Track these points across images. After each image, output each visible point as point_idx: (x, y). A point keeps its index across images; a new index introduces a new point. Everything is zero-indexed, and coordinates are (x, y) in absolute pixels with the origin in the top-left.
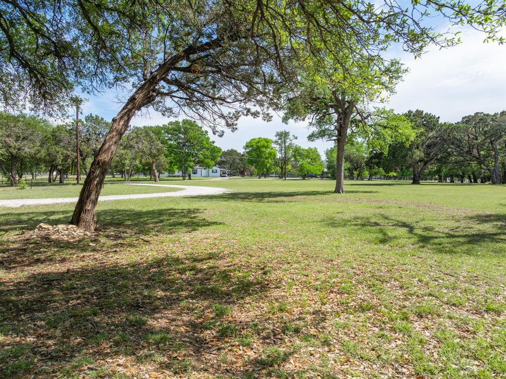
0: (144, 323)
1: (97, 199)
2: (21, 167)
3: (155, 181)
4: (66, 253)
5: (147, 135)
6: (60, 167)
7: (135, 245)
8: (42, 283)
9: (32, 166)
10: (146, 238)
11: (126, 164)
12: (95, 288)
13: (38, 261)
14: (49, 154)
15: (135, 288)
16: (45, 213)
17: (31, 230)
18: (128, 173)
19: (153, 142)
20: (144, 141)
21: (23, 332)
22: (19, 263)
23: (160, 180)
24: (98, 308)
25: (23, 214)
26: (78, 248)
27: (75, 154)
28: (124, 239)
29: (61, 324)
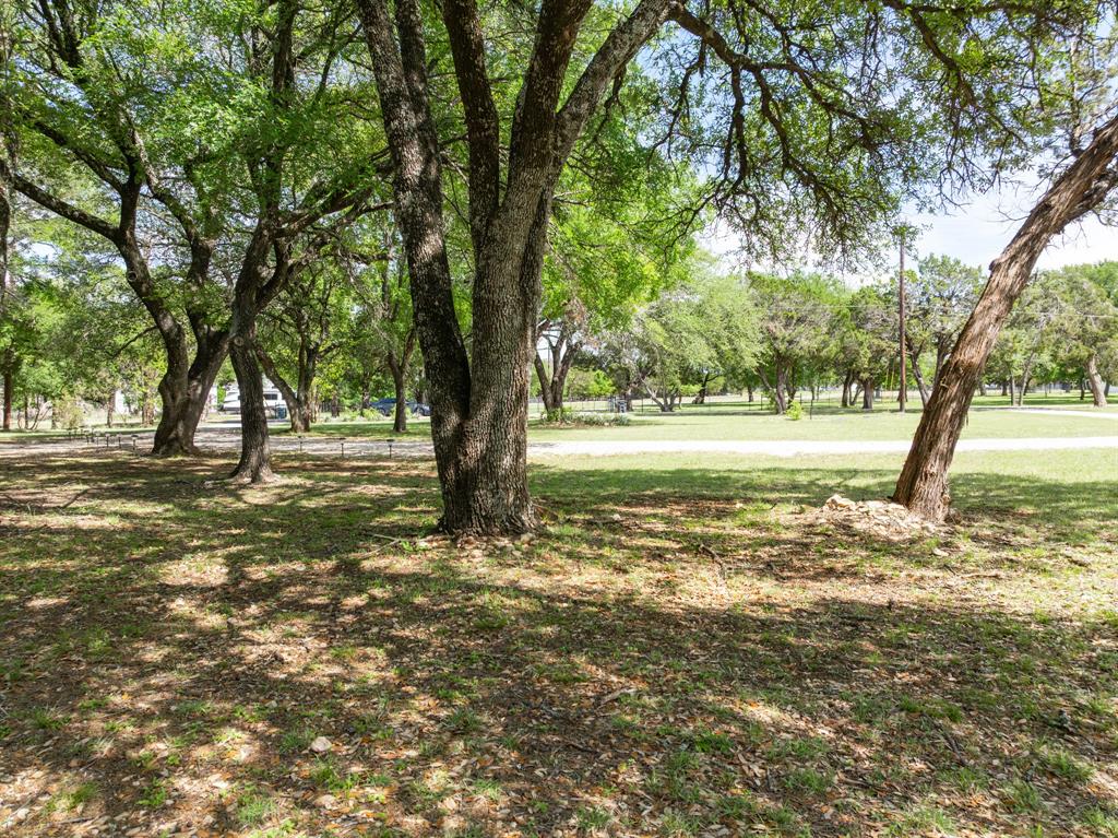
0: (1082, 777)
1: (951, 451)
2: (793, 376)
3: (1096, 403)
4: (886, 565)
5: (1074, 286)
6: (865, 375)
7: (1048, 568)
8: (840, 620)
9: (812, 375)
10: (1078, 554)
11: (1015, 364)
12: (950, 656)
13: (830, 572)
14: (844, 349)
15: (1052, 679)
16: (839, 473)
17: (815, 505)
18: (1019, 385)
19: (1089, 304)
20: (1064, 304)
21: (811, 714)
22: (798, 570)
23: (1109, 402)
24: (961, 704)
25: (799, 471)
26: (909, 557)
27: (897, 345)
28: (1016, 549)
29: (880, 719)
